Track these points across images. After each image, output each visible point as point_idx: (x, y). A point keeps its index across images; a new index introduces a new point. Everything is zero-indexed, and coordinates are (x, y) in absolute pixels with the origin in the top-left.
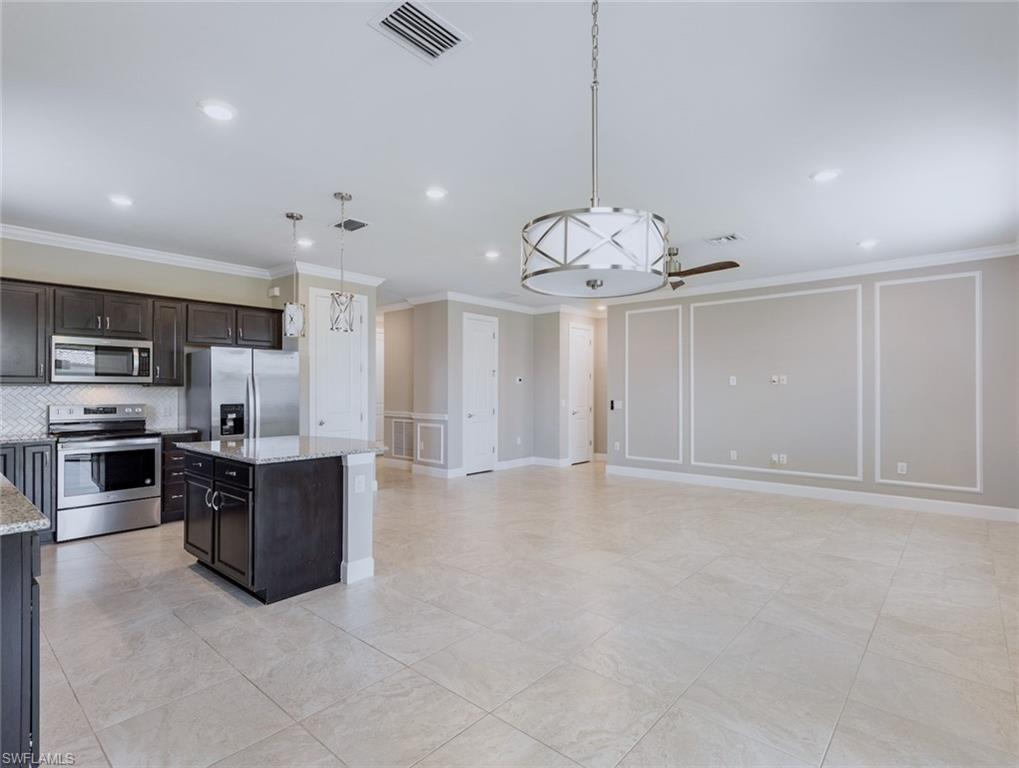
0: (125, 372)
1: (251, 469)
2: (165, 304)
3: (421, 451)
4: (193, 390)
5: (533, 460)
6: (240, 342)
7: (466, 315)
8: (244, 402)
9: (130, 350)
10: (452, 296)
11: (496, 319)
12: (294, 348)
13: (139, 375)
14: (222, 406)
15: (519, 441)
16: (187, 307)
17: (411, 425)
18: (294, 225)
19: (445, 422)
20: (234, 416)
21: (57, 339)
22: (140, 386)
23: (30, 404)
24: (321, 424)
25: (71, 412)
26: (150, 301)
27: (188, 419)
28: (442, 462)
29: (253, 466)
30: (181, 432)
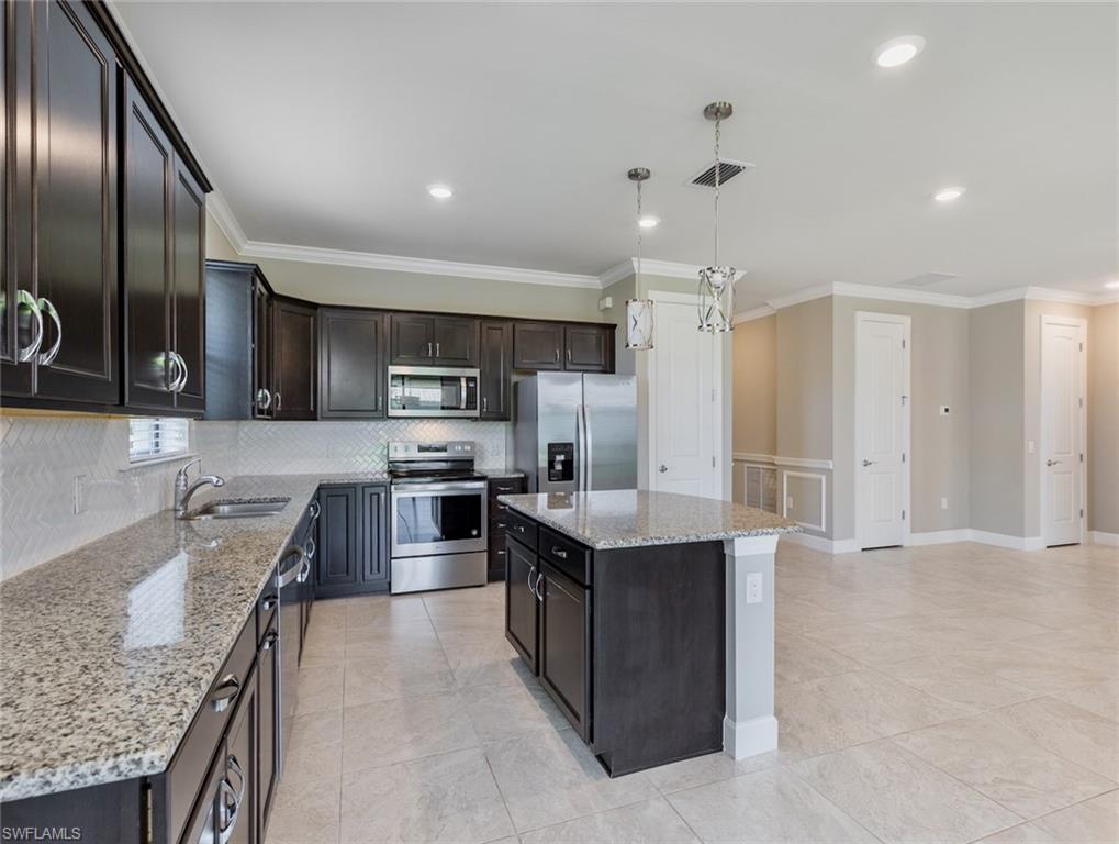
0: (454, 404)
1: (588, 552)
2: (492, 325)
3: (788, 509)
4: (520, 426)
5: (969, 535)
6: (569, 367)
7: (860, 315)
8: (573, 440)
9: (456, 379)
10: (840, 289)
11: (907, 320)
12: (630, 373)
13: (467, 408)
14: (549, 445)
15: (944, 503)
16: (514, 326)
17: (774, 472)
18: (639, 188)
19: (829, 473)
20: (562, 458)
21: (394, 370)
22: (469, 421)
23: (374, 441)
24: (663, 469)
25: (407, 449)
26: (477, 322)
27: (516, 460)
28: (823, 529)
29: (592, 550)
30: (508, 476)
